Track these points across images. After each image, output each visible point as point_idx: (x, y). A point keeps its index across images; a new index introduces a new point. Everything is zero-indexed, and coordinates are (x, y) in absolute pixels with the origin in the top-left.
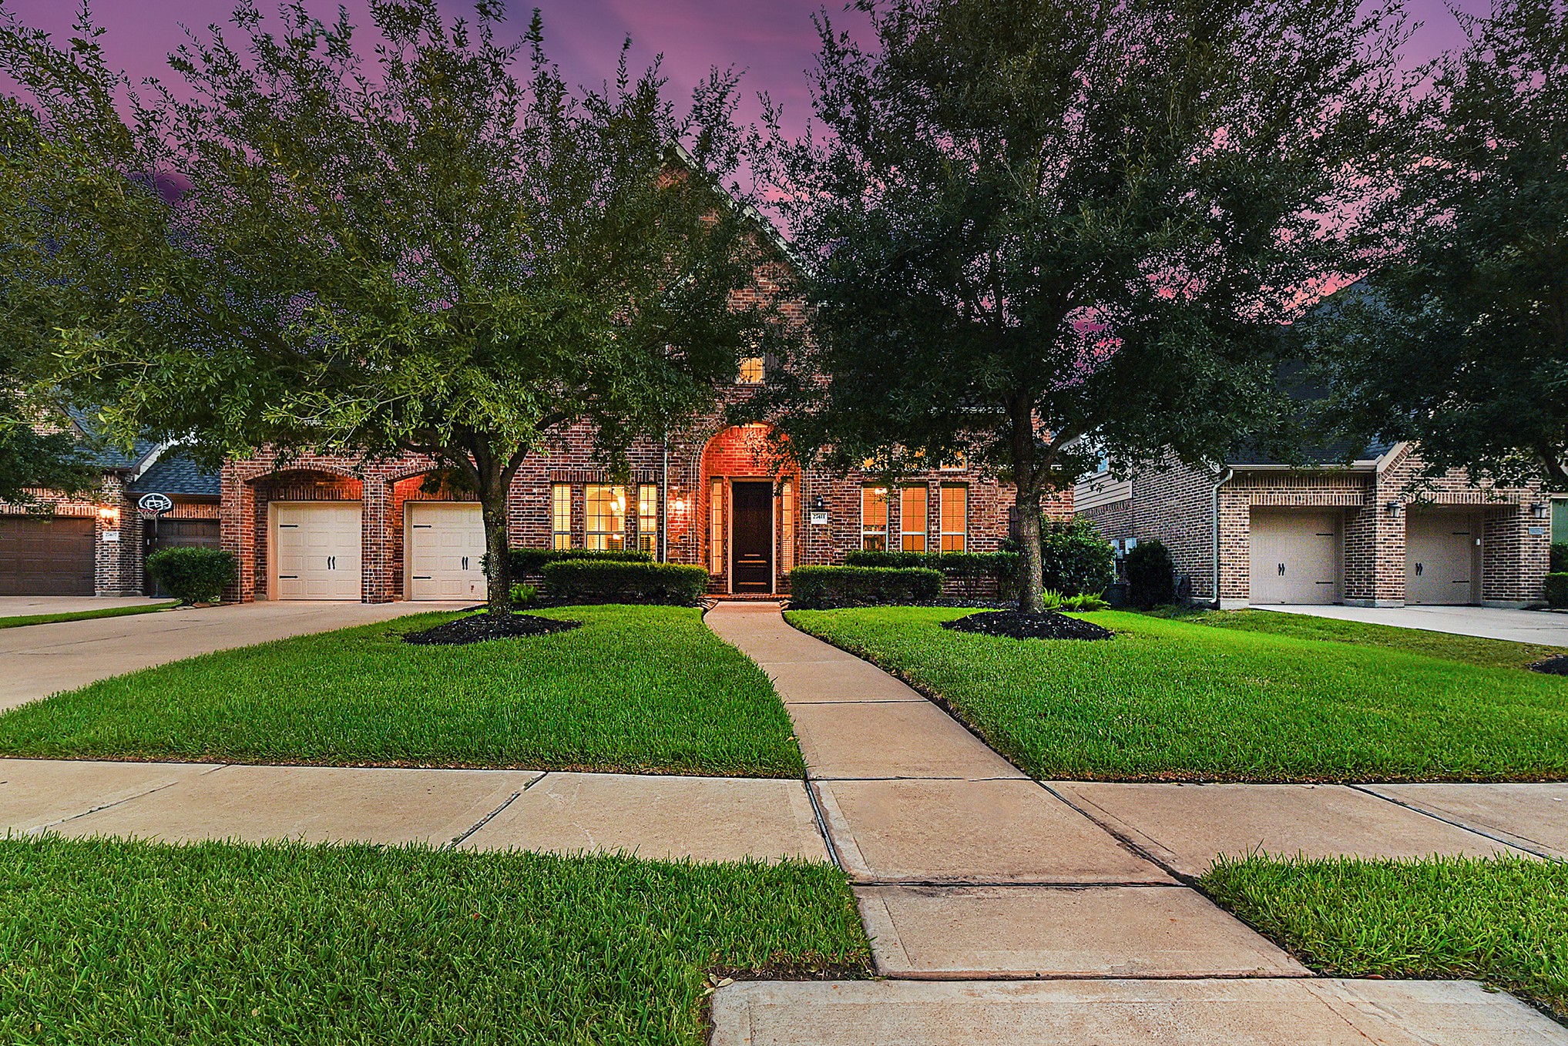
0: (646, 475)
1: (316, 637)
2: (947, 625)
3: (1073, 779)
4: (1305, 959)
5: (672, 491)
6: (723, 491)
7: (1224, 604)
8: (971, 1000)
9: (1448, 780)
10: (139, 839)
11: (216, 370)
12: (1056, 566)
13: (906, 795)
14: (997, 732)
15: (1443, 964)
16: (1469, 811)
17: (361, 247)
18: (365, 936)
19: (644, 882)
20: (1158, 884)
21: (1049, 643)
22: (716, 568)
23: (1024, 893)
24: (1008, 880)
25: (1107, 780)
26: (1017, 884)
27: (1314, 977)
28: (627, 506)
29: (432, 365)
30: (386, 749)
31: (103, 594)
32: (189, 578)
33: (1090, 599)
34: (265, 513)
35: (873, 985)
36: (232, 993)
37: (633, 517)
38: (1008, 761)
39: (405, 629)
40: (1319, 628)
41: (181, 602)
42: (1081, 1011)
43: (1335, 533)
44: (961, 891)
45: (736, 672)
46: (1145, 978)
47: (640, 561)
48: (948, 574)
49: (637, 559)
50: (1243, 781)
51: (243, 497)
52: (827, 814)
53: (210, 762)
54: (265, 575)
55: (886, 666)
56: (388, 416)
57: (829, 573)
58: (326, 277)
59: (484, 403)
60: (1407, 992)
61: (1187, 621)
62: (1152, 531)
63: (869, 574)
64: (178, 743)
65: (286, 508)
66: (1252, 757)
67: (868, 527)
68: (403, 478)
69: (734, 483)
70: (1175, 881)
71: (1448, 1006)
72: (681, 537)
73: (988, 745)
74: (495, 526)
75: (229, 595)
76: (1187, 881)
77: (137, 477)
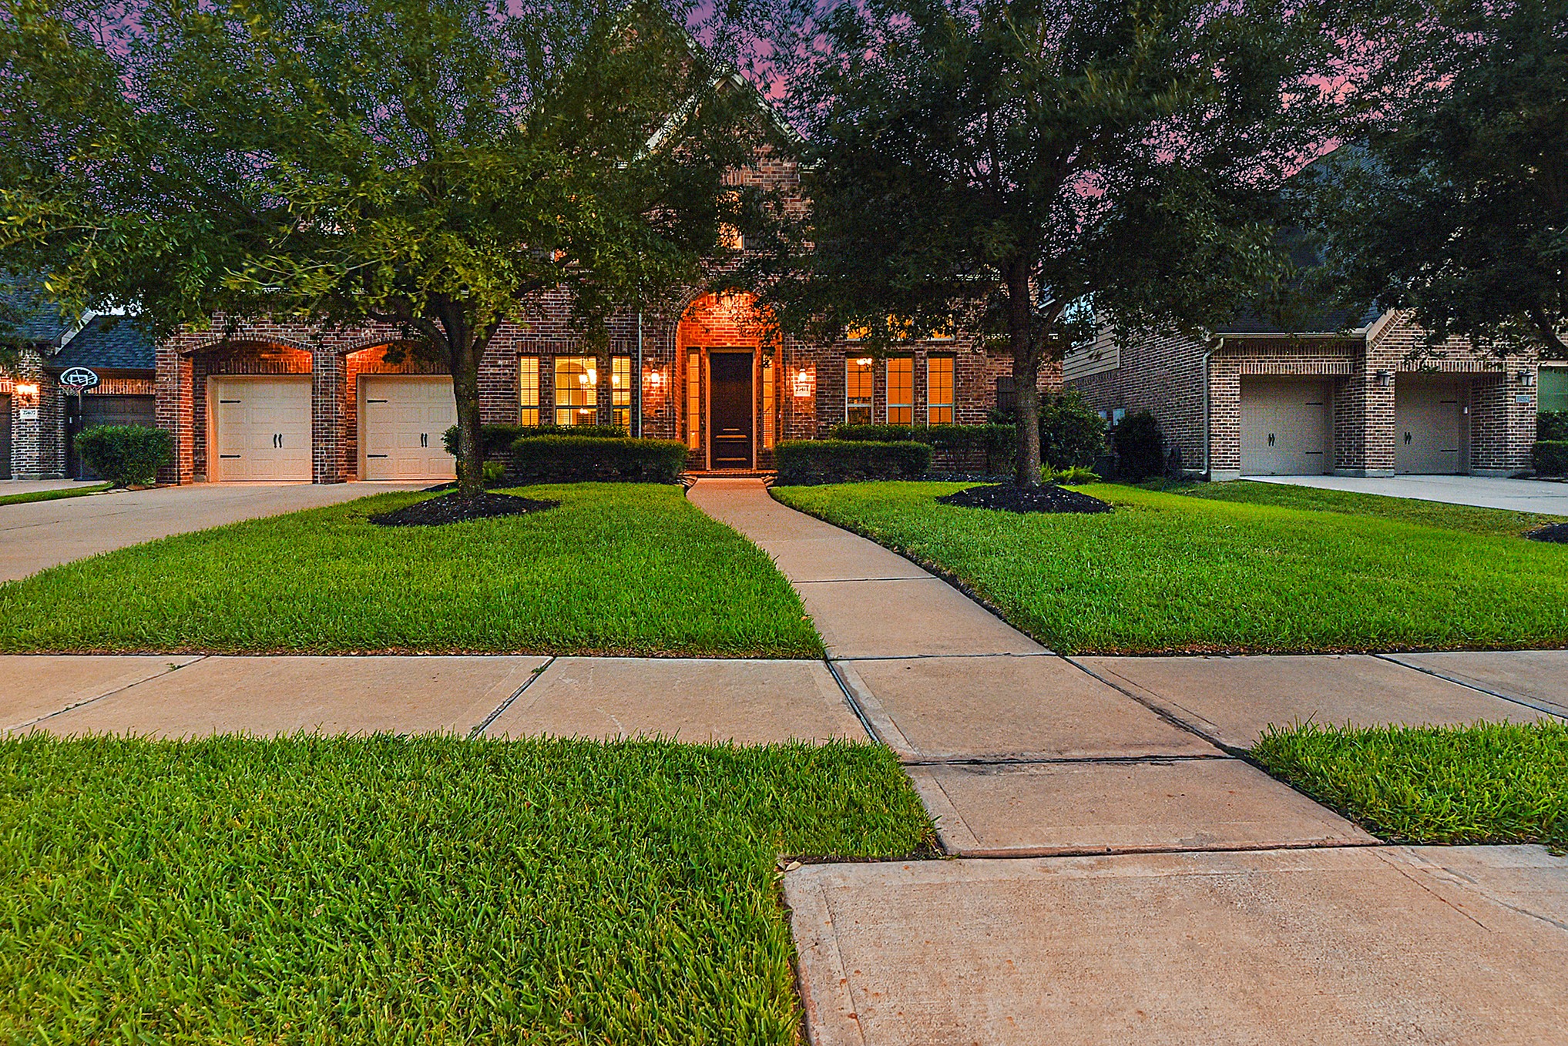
0: (619, 345)
1: (274, 520)
2: (943, 500)
3: (1099, 654)
4: (1370, 827)
5: (648, 363)
6: (700, 362)
7: (1215, 476)
8: (1048, 877)
9: (1470, 648)
10: (139, 736)
11: (171, 234)
12: (1048, 439)
13: (932, 673)
14: (1014, 608)
15: (1507, 829)
16: (1498, 679)
17: (327, 98)
18: (417, 829)
19: (691, 766)
20: (1207, 757)
21: (1050, 517)
22: (693, 444)
23: (1077, 769)
24: (1057, 756)
25: (1133, 654)
26: (1067, 761)
27: (1382, 845)
28: (598, 379)
29: (405, 230)
30: (379, 635)
31: (20, 478)
32: (122, 459)
33: (1082, 472)
34: (203, 388)
35: (944, 865)
36: (288, 891)
37: (604, 389)
38: (1029, 636)
39: (368, 510)
40: (1313, 499)
41: (112, 484)
42: (1161, 885)
43: (1324, 403)
44: (1011, 768)
45: (734, 552)
46: (1215, 850)
47: (616, 436)
48: (937, 447)
49: (612, 435)
50: (1269, 653)
51: (180, 371)
52: (856, 693)
53: (187, 653)
54: (205, 454)
55: (887, 543)
56: (357, 282)
57: (816, 448)
58: (290, 133)
59: (460, 270)
60: (1475, 857)
61: (1179, 494)
62: (1141, 404)
63: (857, 449)
64: (151, 633)
65: (227, 382)
66: (1277, 629)
67: (851, 400)
68: (356, 349)
69: (712, 354)
70: (1220, 752)
71: (1518, 869)
72: (657, 411)
73: (1005, 621)
74: (466, 399)
75: (166, 477)
76: (1236, 753)
77: (58, 350)
